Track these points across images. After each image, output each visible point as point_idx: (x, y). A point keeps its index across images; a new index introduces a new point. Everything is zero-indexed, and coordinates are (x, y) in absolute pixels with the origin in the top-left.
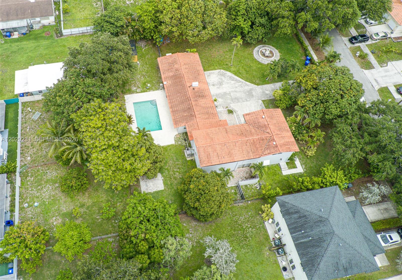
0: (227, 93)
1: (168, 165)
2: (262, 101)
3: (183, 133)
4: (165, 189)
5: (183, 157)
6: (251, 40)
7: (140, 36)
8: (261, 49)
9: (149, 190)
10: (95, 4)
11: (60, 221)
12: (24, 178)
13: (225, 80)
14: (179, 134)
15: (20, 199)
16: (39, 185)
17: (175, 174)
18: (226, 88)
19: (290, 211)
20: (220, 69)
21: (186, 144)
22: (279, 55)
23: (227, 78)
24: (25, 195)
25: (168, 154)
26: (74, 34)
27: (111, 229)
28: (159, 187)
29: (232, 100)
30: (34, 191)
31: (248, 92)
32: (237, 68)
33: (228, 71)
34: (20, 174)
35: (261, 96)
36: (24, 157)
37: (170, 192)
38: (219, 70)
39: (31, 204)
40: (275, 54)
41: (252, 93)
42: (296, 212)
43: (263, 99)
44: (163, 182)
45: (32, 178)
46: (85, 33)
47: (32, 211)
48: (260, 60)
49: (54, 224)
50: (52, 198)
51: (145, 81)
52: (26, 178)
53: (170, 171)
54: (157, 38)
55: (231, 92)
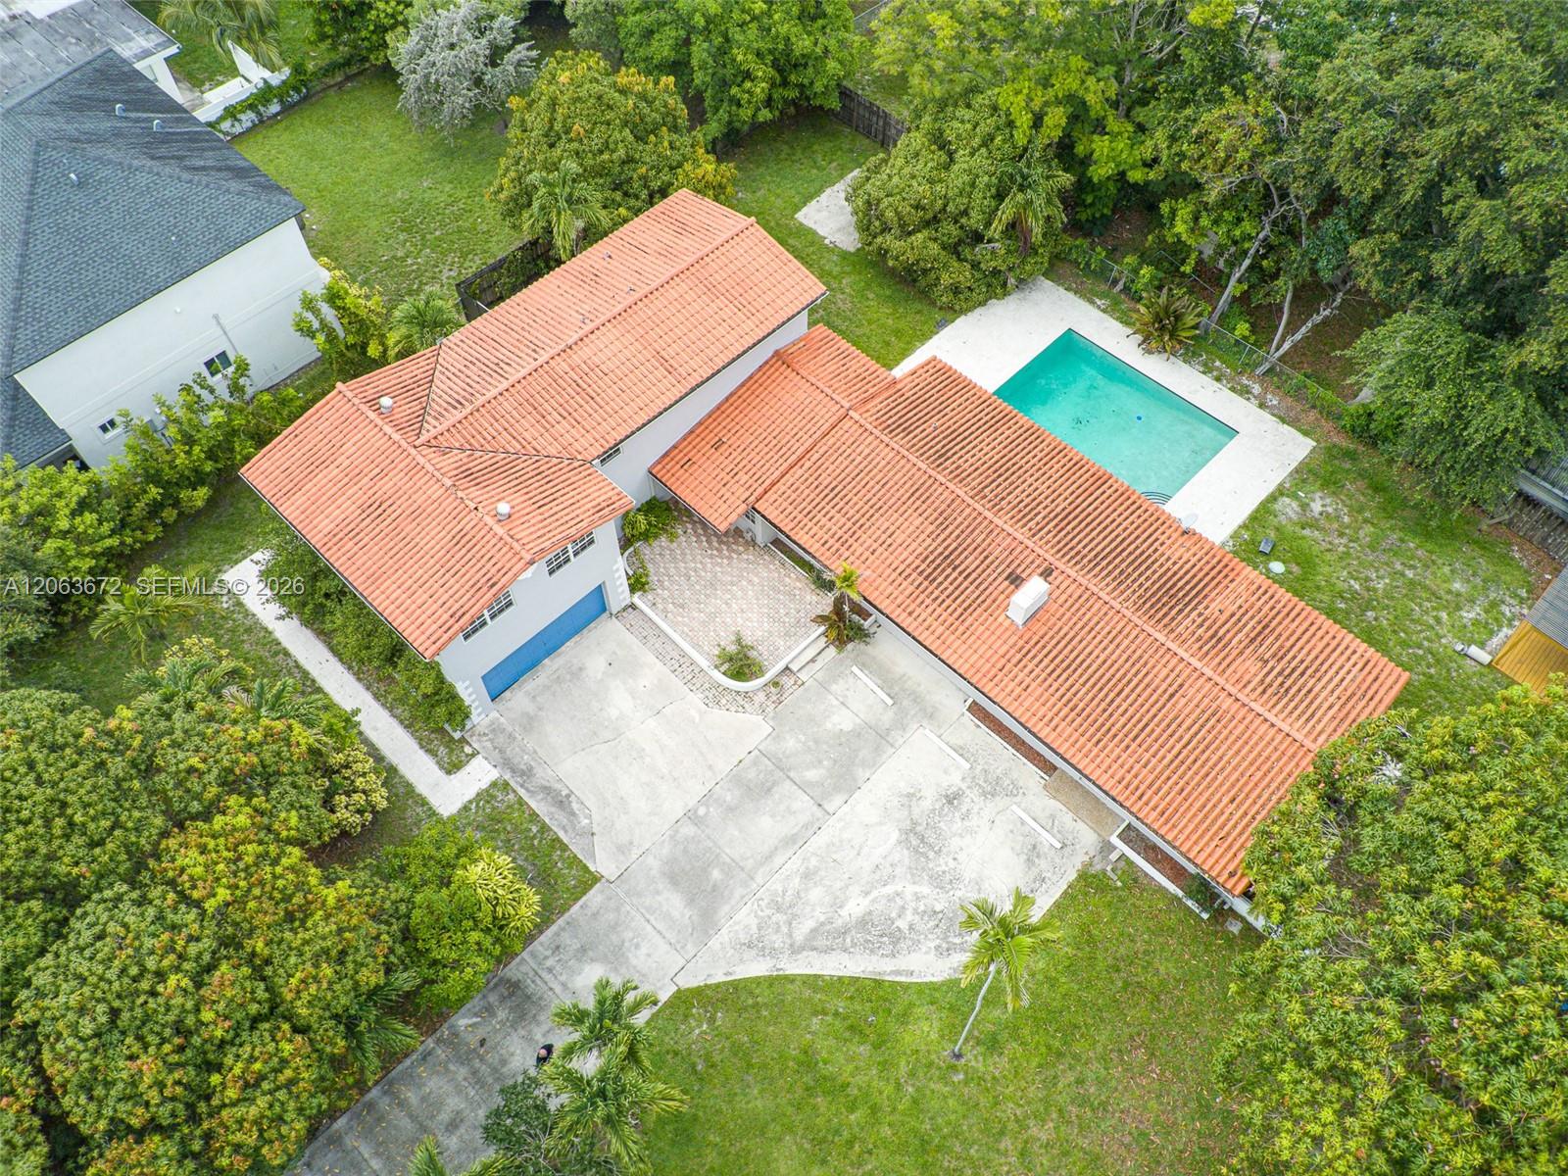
2: (596, 879)
18: (867, 823)
44: (815, 233)
55: (819, 813)
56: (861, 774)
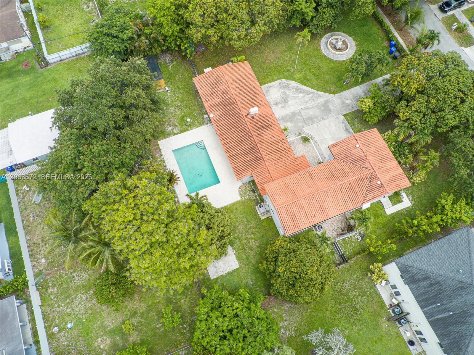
0: (296, 113)
1: (237, 231)
2: (344, 115)
3: (249, 182)
4: (240, 266)
5: (255, 217)
6: (316, 29)
7: (161, 48)
8: (329, 40)
9: (220, 272)
10: (85, 7)
11: (108, 341)
12: (44, 290)
13: (290, 94)
14: (243, 184)
15: (45, 323)
16: (67, 298)
17: (249, 243)
18: (293, 106)
19: (417, 277)
20: (281, 78)
21: (256, 196)
22: (354, 44)
23: (293, 90)
24: (51, 316)
25: (235, 215)
26: (65, 59)
27: (180, 338)
28: (231, 265)
29: (304, 121)
30: (62, 307)
31: (323, 106)
32: (303, 73)
33: (291, 80)
34: (37, 287)
35: (341, 109)
36: (36, 260)
37: (248, 268)
38: (280, 81)
39: (62, 326)
40: (349, 44)
41: (328, 106)
42: (425, 279)
43: (345, 113)
44: (236, 257)
45: (56, 289)
46: (81, 54)
47: (66, 335)
48: (331, 56)
49: (102, 347)
50: (90, 312)
51: (183, 114)
52: (47, 290)
53: (242, 240)
54: (186, 49)
55: (301, 111)
56: (290, 114)
